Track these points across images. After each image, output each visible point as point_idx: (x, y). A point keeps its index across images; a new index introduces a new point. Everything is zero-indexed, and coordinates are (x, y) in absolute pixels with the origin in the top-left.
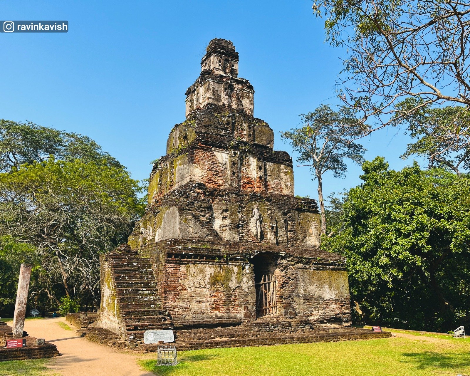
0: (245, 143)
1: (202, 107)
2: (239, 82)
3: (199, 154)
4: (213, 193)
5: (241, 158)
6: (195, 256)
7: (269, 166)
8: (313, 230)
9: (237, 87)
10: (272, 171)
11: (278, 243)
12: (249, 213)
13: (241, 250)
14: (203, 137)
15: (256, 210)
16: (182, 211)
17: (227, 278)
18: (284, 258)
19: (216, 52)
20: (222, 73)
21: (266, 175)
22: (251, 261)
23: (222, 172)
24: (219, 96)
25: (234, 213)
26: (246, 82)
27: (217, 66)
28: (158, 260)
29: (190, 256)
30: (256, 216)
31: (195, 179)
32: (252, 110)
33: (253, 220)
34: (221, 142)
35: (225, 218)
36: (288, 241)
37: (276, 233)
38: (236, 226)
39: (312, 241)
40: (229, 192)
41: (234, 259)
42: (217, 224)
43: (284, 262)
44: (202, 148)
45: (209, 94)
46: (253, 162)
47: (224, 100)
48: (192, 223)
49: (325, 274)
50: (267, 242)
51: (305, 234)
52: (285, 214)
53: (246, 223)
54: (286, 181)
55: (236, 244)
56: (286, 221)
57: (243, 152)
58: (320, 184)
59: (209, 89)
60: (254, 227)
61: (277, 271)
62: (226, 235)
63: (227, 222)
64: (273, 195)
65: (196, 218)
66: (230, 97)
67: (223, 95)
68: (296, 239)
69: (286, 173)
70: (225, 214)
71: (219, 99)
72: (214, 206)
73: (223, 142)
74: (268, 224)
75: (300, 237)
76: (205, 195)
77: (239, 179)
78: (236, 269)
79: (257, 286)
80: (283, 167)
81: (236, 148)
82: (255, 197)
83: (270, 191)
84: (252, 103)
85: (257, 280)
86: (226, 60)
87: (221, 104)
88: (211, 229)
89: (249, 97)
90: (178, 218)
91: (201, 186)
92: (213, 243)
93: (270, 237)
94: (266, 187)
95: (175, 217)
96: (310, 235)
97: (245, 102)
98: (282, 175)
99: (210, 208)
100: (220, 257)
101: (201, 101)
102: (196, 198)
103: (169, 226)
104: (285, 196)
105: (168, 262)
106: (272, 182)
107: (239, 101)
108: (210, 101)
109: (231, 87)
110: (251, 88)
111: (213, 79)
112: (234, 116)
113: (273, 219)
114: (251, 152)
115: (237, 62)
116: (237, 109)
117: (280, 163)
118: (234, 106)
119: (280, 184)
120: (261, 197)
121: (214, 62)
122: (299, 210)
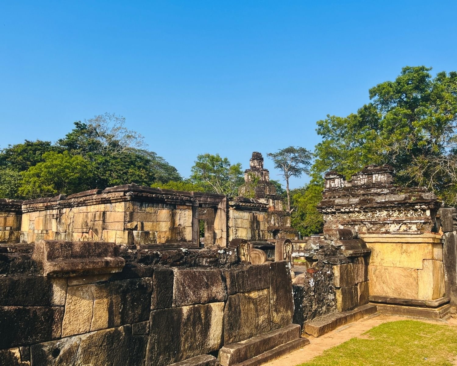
0: (268, 195)
2: (264, 171)
5: (268, 200)
7: (276, 201)
8: (288, 221)
9: (264, 172)
10: (276, 203)
11: (279, 226)
12: (271, 218)
14: (257, 195)
15: (273, 217)
19: (257, 159)
20: (258, 167)
22: (273, 232)
26: (267, 170)
30: (273, 219)
32: (269, 180)
33: (272, 220)
36: (282, 225)
37: (278, 223)
39: (288, 225)
43: (281, 232)
46: (271, 201)
47: (260, 179)
49: (292, 235)
51: (286, 223)
52: (281, 217)
53: (270, 221)
56: (281, 219)
57: (268, 198)
58: (288, 184)
60: (272, 222)
61: (279, 234)
64: (277, 211)
66: (262, 176)
67: (260, 176)
68: (284, 225)
73: (262, 196)
74: (276, 221)
75: (285, 224)
78: (269, 235)
80: (279, 201)
81: (266, 197)
82: (273, 213)
86: (260, 162)
89: (268, 175)
93: (277, 225)
94: (275, 209)
97: (267, 177)
98: (279, 204)
104: (280, 211)
106: (276, 207)
107: (265, 177)
109: (262, 173)
110: (268, 172)
111: (257, 171)
112: (264, 185)
113: (278, 219)
114: (271, 198)
115: (263, 161)
116: (264, 181)
117: (278, 200)
118: (263, 180)
119: (279, 207)
120: (274, 213)
121: (256, 163)
122: (285, 216)
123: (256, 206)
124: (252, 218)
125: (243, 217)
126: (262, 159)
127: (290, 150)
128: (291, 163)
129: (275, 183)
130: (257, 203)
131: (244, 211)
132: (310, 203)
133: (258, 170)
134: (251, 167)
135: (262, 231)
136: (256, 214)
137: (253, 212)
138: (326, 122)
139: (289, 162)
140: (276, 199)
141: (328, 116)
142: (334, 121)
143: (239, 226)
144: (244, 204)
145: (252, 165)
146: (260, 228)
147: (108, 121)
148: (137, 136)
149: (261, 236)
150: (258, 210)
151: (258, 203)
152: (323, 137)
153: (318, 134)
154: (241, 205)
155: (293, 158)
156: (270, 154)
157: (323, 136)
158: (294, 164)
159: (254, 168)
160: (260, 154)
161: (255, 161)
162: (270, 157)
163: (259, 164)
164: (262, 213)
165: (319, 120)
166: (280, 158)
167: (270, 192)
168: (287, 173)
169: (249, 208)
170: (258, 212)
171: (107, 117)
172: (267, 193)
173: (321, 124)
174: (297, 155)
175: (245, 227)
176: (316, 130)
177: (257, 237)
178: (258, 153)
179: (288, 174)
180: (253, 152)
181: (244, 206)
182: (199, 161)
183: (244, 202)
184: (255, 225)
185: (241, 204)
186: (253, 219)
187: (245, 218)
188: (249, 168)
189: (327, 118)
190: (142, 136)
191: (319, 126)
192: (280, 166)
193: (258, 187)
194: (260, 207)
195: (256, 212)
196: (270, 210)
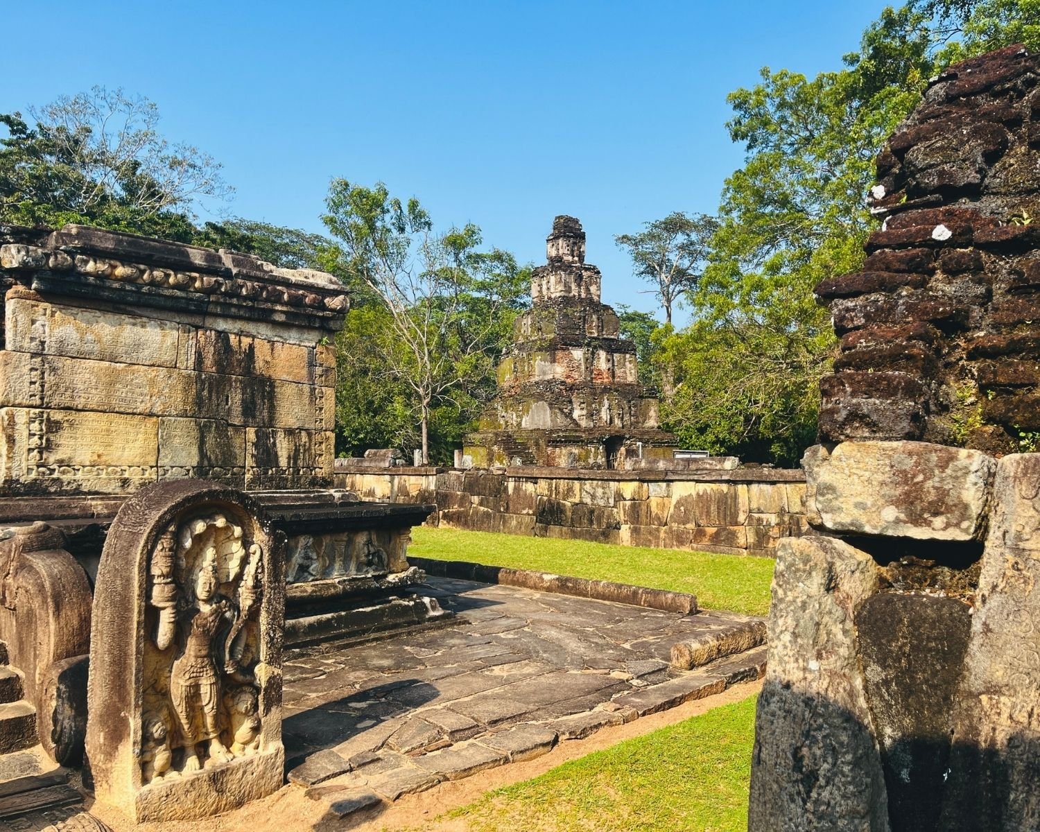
0: (596, 339)
1: (553, 296)
2: (586, 269)
3: (559, 354)
4: (571, 388)
5: (593, 353)
6: (566, 442)
7: (617, 356)
8: (652, 413)
9: (585, 274)
10: (618, 361)
11: (623, 427)
12: (601, 403)
13: (596, 435)
14: (563, 339)
15: (605, 402)
16: (551, 405)
17: (587, 457)
18: (628, 439)
19: (567, 237)
20: (570, 258)
21: (613, 366)
22: (604, 443)
23: (578, 367)
24: (570, 287)
25: (589, 405)
26: (594, 268)
27: (566, 252)
28: (537, 444)
29: (562, 442)
30: (607, 406)
31: (557, 376)
32: (599, 296)
33: (604, 409)
34: (577, 341)
35: (582, 409)
36: (631, 424)
37: (622, 419)
38: (590, 415)
39: (652, 423)
40: (585, 385)
41: (592, 443)
42: (576, 414)
43: (628, 442)
44: (562, 349)
45: (561, 287)
46: (602, 354)
47: (574, 292)
48: (559, 415)
49: (661, 450)
50: (615, 426)
51: (646, 417)
52: (630, 402)
53: (599, 411)
54: (631, 369)
55: (592, 430)
56: (630, 408)
57: (595, 347)
58: (669, 316)
59: (560, 281)
60: (605, 415)
61: (623, 449)
62: (584, 423)
63: (584, 412)
64: (620, 385)
65: (561, 410)
66: (579, 286)
67: (573, 286)
68: (638, 423)
69: (630, 362)
70: (583, 405)
71: (569, 290)
72: (573, 400)
74: (615, 412)
75: (641, 420)
76: (566, 391)
77: (592, 372)
78: (593, 450)
79: (608, 461)
80: (628, 356)
81: (588, 345)
82: (606, 390)
83: (617, 380)
84: (599, 289)
85: (608, 457)
86: (575, 243)
87: (571, 295)
88: (572, 418)
89: (596, 283)
90: (548, 411)
91: (563, 383)
92: (576, 431)
93: (617, 422)
94: (613, 377)
95: (545, 411)
96: (650, 417)
97: (593, 289)
98: (627, 363)
99: (571, 402)
100: (582, 441)
101: (552, 290)
102: (560, 394)
103: (539, 416)
104: (629, 385)
105: (548, 446)
106: (618, 372)
107: (588, 290)
108: (563, 294)
109: (581, 277)
110: (598, 273)
111: (565, 271)
112: (585, 310)
113: (620, 407)
114: (601, 347)
115: (584, 243)
116: (586, 298)
117: (625, 353)
118: (583, 295)
119: (625, 372)
120: (610, 389)
121: (563, 247)
122: (641, 397)
123: (234, 293)
124: (209, 361)
125: (121, 350)
126: (581, 237)
127: (675, 225)
128: (680, 261)
129: (644, 318)
130: (248, 277)
131: (133, 315)
132: (695, 350)
133: (567, 267)
134: (552, 260)
135: (290, 432)
136: (246, 341)
137: (222, 325)
138: (757, 93)
139: (674, 257)
140: (618, 351)
141: (765, 73)
142: (784, 87)
143: (80, 403)
144: (121, 271)
145: (554, 253)
146: (272, 418)
147: (106, 111)
148: (198, 163)
149: (283, 462)
150: (264, 317)
151: (258, 279)
152: (750, 147)
153: (736, 136)
154: (100, 277)
155: (682, 247)
156: (624, 237)
157: (746, 142)
158: (686, 263)
159: (556, 264)
160: (576, 221)
161: (560, 241)
162: (625, 246)
163: (573, 251)
164: (293, 336)
165: (735, 92)
166: (648, 247)
167: (600, 331)
168: (668, 286)
169: (172, 297)
170: (264, 330)
171: (99, 102)
172: (591, 333)
173: (740, 104)
174: (694, 237)
175: (141, 408)
176: (728, 125)
177: (250, 462)
178: (569, 219)
179: (671, 291)
180: (556, 218)
181: (125, 279)
182: (332, 214)
183: (126, 260)
184: (236, 399)
185: (91, 267)
186: (218, 363)
187: (145, 355)
188: (546, 262)
189: (761, 82)
190: (216, 163)
191: (735, 108)
192: (651, 271)
193: (566, 315)
194: (278, 298)
195: (251, 328)
196: (599, 381)
